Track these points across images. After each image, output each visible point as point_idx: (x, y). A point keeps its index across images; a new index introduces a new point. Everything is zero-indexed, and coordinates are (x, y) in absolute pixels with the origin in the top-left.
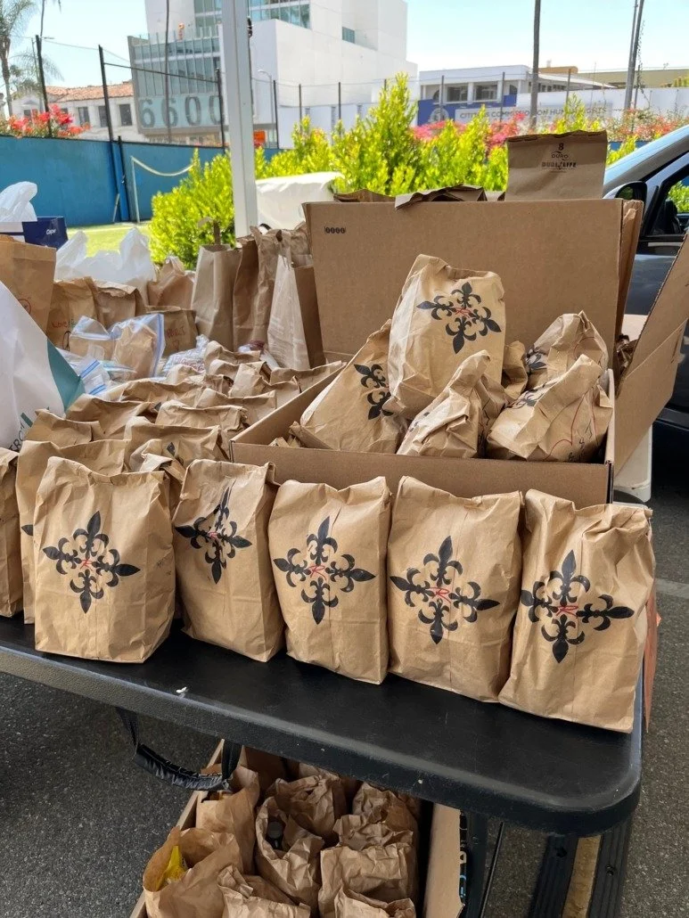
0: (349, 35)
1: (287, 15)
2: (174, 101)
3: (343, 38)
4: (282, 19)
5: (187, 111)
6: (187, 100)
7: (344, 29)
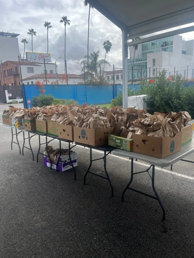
0: (184, 53)
1: (166, 50)
2: (134, 73)
3: (182, 54)
4: (165, 51)
5: (138, 75)
6: (138, 72)
7: (182, 51)
